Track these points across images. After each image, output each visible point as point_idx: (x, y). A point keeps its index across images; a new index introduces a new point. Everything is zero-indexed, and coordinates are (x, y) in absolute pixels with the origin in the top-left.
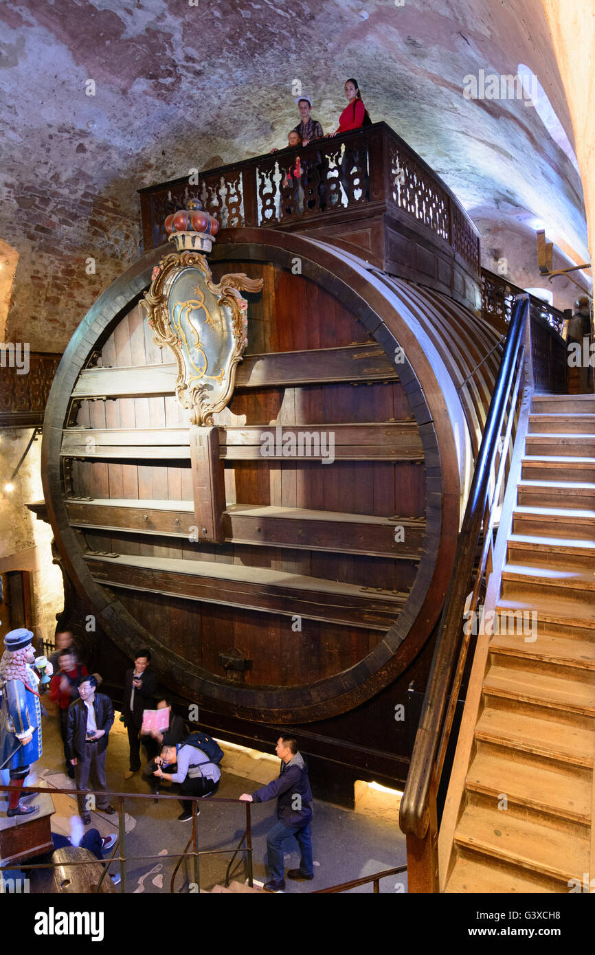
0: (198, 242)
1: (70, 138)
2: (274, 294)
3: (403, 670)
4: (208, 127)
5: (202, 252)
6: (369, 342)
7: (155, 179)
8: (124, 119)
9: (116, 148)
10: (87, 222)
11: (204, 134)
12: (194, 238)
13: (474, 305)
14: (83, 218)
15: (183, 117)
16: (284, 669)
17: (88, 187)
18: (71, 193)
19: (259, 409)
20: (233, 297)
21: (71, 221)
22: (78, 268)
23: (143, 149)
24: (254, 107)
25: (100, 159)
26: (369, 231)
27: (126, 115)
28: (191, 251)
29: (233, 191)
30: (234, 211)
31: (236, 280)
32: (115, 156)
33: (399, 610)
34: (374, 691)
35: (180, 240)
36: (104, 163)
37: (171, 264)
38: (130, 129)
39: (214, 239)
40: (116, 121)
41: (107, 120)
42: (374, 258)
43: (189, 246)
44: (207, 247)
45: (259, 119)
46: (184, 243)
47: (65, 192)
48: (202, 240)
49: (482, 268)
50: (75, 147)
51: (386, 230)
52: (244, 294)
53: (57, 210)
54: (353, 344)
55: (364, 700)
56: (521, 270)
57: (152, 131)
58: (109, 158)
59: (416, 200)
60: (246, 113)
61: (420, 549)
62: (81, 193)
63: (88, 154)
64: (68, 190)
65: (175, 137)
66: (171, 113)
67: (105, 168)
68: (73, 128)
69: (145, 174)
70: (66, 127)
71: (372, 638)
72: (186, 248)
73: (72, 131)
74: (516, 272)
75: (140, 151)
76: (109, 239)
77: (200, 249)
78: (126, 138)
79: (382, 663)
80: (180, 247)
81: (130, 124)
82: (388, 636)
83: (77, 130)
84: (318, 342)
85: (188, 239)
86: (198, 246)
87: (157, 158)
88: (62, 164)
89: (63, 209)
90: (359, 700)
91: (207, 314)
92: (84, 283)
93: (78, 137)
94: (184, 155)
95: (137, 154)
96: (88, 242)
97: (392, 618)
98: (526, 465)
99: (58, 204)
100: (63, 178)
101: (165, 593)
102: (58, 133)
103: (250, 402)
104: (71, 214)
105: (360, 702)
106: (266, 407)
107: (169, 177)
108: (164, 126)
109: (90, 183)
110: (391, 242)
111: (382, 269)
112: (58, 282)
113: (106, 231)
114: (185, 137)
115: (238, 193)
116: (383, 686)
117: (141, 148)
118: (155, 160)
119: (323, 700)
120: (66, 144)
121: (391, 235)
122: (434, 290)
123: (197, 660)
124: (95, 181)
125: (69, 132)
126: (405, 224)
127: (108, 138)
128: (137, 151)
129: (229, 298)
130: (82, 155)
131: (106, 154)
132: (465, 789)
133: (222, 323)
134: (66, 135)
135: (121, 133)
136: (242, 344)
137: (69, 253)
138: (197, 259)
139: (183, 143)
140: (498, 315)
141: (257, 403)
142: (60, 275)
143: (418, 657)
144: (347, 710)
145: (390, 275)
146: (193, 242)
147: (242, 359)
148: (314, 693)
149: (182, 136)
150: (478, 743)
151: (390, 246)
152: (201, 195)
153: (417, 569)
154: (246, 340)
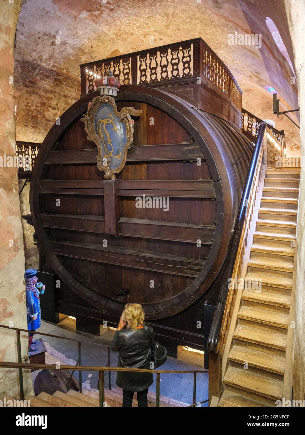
0: (111, 91)
1: (48, 39)
2: (146, 117)
3: (202, 295)
4: (114, 35)
5: (113, 96)
6: (191, 142)
7: (87, 60)
8: (74, 30)
9: (70, 44)
10: (53, 80)
11: (112, 39)
12: (109, 89)
13: (238, 126)
14: (51, 77)
15: (103, 30)
16: (145, 295)
17: (55, 62)
18: (46, 65)
19: (137, 172)
20: (127, 118)
21: (45, 79)
22: (48, 102)
23: (82, 45)
24: (137, 27)
25: (62, 50)
26: (192, 89)
27: (75, 28)
28: (107, 95)
29: (126, 67)
30: (126, 77)
31: (129, 110)
32: (68, 48)
33: (202, 267)
34: (189, 305)
35: (102, 90)
36: (63, 51)
37: (97, 101)
38: (76, 35)
39: (118, 90)
40: (70, 31)
41: (66, 31)
42: (194, 102)
43: (106, 93)
44: (115, 94)
45: (139, 33)
46: (104, 92)
47: (44, 65)
48: (113, 90)
49: (242, 109)
50: (50, 43)
51: (200, 89)
52: (132, 117)
53: (40, 73)
54: (184, 142)
55: (184, 309)
56: (260, 110)
57: (87, 36)
58: (66, 49)
59: (214, 75)
60: (133, 30)
61: (213, 239)
62: (51, 65)
63: (56, 47)
64: (45, 64)
65: (98, 39)
66: (96, 28)
67: (63, 53)
68: (50, 34)
69: (82, 57)
70: (47, 34)
71: (188, 281)
72: (105, 94)
73: (49, 35)
74: (258, 111)
75: (81, 46)
76: (63, 88)
77: (111, 94)
78: (75, 39)
79: (193, 292)
80: (102, 93)
81: (77, 33)
82: (196, 279)
83: (51, 35)
84: (167, 141)
85: (106, 90)
86: (111, 93)
87: (88, 49)
88: (44, 51)
89: (42, 73)
90: (181, 309)
91: (114, 126)
92: (50, 109)
93: (51, 38)
94: (101, 48)
95: (79, 47)
96: (53, 89)
97: (198, 271)
98: (263, 201)
99: (40, 70)
100: (44, 58)
101: (89, 259)
102: (42, 36)
103: (132, 169)
104: (46, 75)
105: (181, 310)
106: (140, 171)
107: (93, 59)
108: (93, 34)
109: (56, 61)
110: (202, 95)
111: (197, 107)
112: (38, 108)
113: (62, 84)
114: (102, 40)
115: (129, 68)
116: (193, 302)
117: (81, 44)
118: (87, 50)
119: (164, 309)
120: (46, 42)
121: (202, 92)
122: (221, 118)
123: (104, 291)
124: (58, 60)
125: (48, 36)
126: (208, 86)
127: (66, 39)
128: (79, 46)
129: (125, 119)
130: (53, 47)
131: (64, 47)
132: (233, 338)
133: (121, 130)
134: (46, 37)
135: (72, 37)
136: (131, 141)
137: (44, 95)
138: (110, 99)
139: (102, 43)
140: (250, 132)
141: (136, 169)
142: (39, 105)
143: (210, 288)
144: (175, 314)
145: (201, 110)
146: (108, 91)
147: (130, 148)
148: (160, 306)
149: (101, 39)
150: (239, 320)
151: (202, 96)
152: (111, 68)
153: (210, 249)
154: (133, 139)
